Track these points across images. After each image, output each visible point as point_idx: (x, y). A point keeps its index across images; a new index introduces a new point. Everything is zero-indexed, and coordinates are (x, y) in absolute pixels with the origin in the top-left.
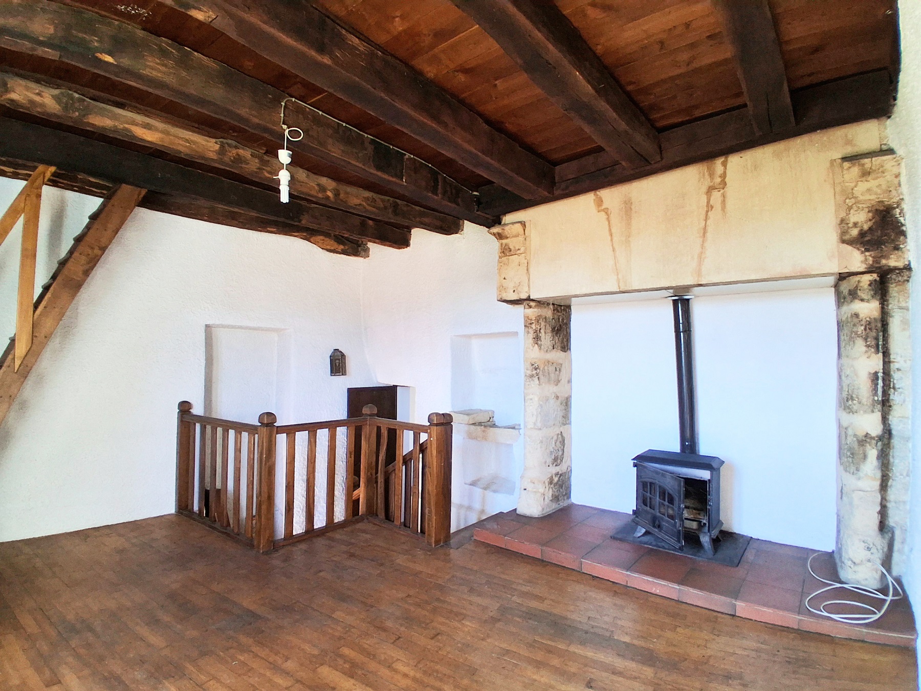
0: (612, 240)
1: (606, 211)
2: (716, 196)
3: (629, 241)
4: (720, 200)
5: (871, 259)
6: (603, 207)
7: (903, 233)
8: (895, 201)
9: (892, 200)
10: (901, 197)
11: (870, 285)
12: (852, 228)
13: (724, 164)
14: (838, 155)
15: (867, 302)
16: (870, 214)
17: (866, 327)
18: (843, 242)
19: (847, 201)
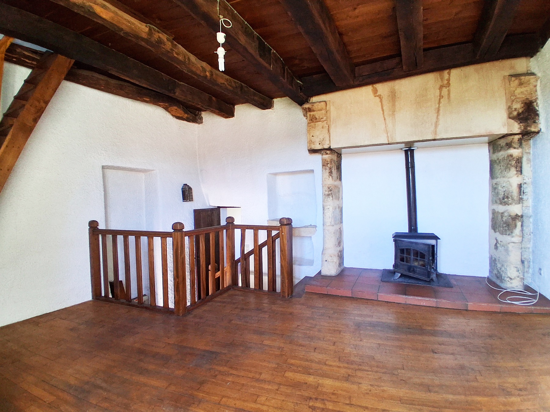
0: (383, 113)
1: (380, 97)
2: (445, 90)
3: (394, 114)
4: (447, 93)
5: (523, 127)
6: (377, 94)
7: (538, 115)
8: (534, 99)
9: (533, 98)
10: (537, 97)
11: (518, 140)
12: (514, 111)
13: (449, 74)
14: (507, 74)
15: (517, 149)
16: (522, 105)
17: (516, 161)
18: (510, 118)
19: (512, 97)
